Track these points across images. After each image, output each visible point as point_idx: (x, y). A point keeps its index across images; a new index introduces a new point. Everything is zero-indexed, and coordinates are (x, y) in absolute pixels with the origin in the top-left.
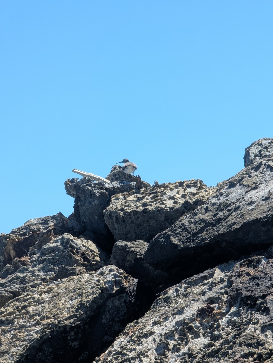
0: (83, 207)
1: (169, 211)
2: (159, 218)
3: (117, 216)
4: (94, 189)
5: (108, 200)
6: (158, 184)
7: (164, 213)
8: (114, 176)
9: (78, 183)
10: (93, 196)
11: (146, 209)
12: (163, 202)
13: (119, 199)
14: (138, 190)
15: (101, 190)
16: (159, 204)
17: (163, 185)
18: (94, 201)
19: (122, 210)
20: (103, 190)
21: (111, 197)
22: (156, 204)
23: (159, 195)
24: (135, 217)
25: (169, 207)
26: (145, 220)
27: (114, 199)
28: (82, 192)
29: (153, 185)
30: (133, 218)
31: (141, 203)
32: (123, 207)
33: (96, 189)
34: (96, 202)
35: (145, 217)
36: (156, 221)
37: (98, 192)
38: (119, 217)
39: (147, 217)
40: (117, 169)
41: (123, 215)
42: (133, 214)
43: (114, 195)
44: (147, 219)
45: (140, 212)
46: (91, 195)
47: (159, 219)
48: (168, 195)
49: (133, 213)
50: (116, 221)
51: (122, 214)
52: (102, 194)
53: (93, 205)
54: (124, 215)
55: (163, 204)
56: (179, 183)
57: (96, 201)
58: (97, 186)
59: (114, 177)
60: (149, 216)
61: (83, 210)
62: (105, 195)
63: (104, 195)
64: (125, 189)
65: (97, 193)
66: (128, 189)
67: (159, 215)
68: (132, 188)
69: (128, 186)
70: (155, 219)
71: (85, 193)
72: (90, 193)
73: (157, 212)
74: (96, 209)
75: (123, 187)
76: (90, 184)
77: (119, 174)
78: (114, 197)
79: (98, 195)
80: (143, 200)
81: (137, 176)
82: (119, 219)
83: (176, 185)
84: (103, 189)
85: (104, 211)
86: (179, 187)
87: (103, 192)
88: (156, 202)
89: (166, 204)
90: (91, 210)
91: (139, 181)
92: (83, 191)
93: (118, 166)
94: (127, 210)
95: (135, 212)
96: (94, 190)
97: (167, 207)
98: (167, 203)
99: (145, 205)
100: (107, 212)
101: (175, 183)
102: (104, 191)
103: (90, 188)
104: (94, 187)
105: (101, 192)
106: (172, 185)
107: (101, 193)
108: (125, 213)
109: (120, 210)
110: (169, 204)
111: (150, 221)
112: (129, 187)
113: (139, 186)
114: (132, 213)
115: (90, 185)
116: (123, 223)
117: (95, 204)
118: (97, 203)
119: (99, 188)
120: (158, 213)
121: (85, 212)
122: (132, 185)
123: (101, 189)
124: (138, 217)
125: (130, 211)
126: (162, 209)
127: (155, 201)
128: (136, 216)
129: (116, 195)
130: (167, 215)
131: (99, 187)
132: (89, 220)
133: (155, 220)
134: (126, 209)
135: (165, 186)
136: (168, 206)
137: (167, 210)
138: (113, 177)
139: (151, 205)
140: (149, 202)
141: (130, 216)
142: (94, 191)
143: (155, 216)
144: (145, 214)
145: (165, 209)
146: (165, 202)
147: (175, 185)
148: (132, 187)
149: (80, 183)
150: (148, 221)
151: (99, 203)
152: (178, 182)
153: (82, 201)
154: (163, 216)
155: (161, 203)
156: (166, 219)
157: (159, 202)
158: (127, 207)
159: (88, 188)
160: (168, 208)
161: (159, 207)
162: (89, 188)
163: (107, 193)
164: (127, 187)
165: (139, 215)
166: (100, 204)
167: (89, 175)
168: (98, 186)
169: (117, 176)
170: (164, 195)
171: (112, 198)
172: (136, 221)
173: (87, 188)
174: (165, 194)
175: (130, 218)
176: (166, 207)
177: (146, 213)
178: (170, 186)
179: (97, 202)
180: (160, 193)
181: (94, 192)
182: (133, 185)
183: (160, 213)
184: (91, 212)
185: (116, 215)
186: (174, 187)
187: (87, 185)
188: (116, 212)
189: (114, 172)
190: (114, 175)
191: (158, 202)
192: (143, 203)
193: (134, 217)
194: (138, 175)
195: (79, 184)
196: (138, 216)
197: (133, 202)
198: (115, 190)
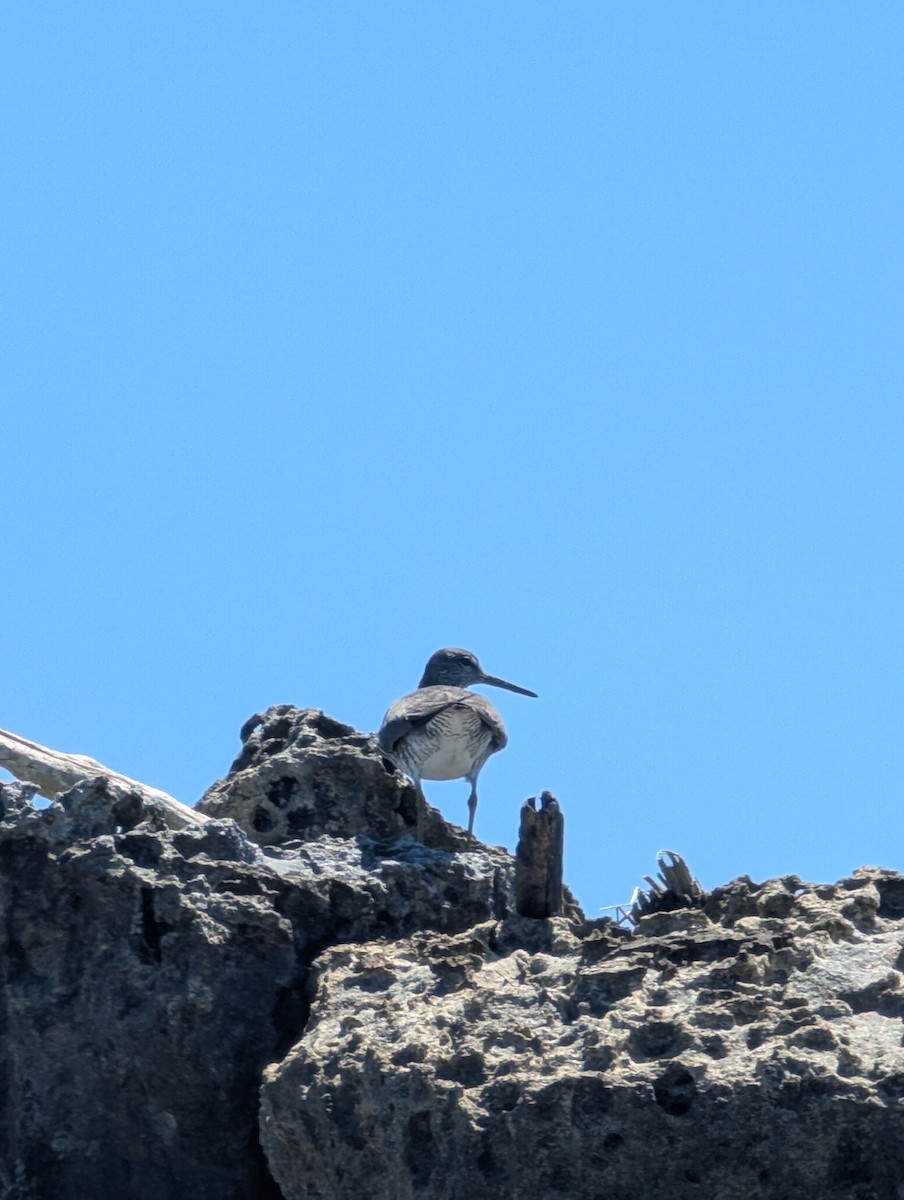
0: (53, 1033)
1: (876, 1100)
2: (792, 1155)
3: (425, 1116)
4: (180, 885)
5: (284, 981)
6: (688, 888)
7: (831, 1115)
8: (273, 797)
9: (34, 825)
10: (167, 939)
11: (685, 1077)
12: (822, 1024)
13: (392, 980)
14: (532, 923)
15: (241, 899)
16: (790, 1044)
17: (742, 893)
18: (180, 985)
19: (468, 1069)
20: (254, 900)
21: (316, 962)
22: (755, 1039)
23: (760, 971)
24: (586, 1136)
25: (872, 1075)
26: (672, 1165)
27: (349, 984)
28: (54, 901)
29: (647, 889)
30: (572, 1138)
31: (624, 1026)
32: (474, 1043)
33: (200, 887)
34: (200, 994)
35: (672, 1140)
36: (764, 1176)
37: (215, 911)
38: (447, 1125)
39: (692, 1142)
40: (306, 742)
41: (484, 1112)
42: (574, 1111)
43: (341, 948)
44: (686, 1156)
45: (633, 1097)
46: (154, 928)
47: (786, 1170)
48: (832, 978)
49: (575, 1099)
50: (409, 1159)
51: (470, 1100)
52: (242, 928)
53: (162, 1014)
54: (491, 1109)
55: (821, 1042)
56: (879, 884)
57: (194, 983)
58: (201, 859)
59: (277, 803)
60: (713, 1132)
61: (53, 1057)
62: (271, 940)
63: (261, 940)
64: (420, 907)
65: (206, 918)
66: (437, 909)
67: (795, 1133)
68: (468, 904)
69: (443, 884)
70: (754, 1163)
71: (80, 919)
72: (138, 917)
73: (779, 1103)
74: (187, 1051)
75: (400, 886)
76: (144, 838)
77: (316, 786)
78: (340, 960)
79: (215, 940)
80: (627, 1001)
81: (538, 806)
82: (443, 1147)
83: (859, 901)
84: (250, 886)
85: (272, 1071)
86: (877, 919)
87: (256, 915)
88: (755, 1025)
89: (845, 1041)
90: (138, 1063)
91: (547, 845)
92: (64, 898)
93: (312, 715)
94: (522, 1076)
95: (592, 1097)
96: (187, 891)
97: (858, 1072)
98: (851, 1036)
99: (656, 1040)
100: (309, 1081)
101: (850, 885)
102: (260, 905)
103: (148, 876)
104: (182, 868)
105: (245, 911)
106: (827, 894)
107: (240, 920)
108: (504, 1098)
109: (445, 1069)
110: (869, 1045)
111: (713, 1173)
112: (451, 895)
113: (535, 887)
114: (567, 1103)
115: (143, 850)
116: (481, 1176)
117: (187, 1012)
118: (206, 1003)
119: (223, 881)
120: (787, 1115)
121: (65, 1077)
122: (472, 873)
123: (238, 890)
124: (614, 1140)
125: (550, 1079)
126: (818, 1086)
127: (744, 1013)
128: (594, 1128)
129: (352, 947)
130: (859, 1134)
131: (221, 868)
132: (95, 1144)
133: (754, 1175)
134: (507, 1067)
135: (763, 899)
136: (868, 1063)
137: (862, 1092)
138: (267, 804)
139: (716, 1049)
140: (693, 1022)
141: (547, 1125)
142: (185, 900)
143: (757, 1138)
144: (672, 1120)
145: (845, 1089)
146: (836, 1029)
147: (848, 898)
148: (475, 896)
149: (58, 829)
150: (692, 1178)
151: (216, 1004)
152: (876, 876)
153: (41, 981)
154: (825, 1146)
155: (801, 1031)
156: (851, 1166)
157: (786, 1027)
158: (502, 1045)
159: (129, 875)
160: (867, 1083)
161: (793, 1065)
162: (139, 871)
163: (285, 924)
164: (433, 890)
165: (623, 1116)
166: (221, 1012)
167: (77, 770)
168: (213, 864)
169: (305, 801)
170: (798, 973)
171: (324, 967)
172: (593, 1173)
173: (120, 873)
174: (804, 964)
175: (542, 1144)
176: (849, 1065)
177: (680, 1107)
178: (811, 902)
179: (201, 992)
180: (765, 956)
181: (186, 910)
182: (480, 876)
183: (801, 1119)
184: (128, 1078)
185: (420, 1108)
186: (847, 912)
187: (123, 846)
188: (417, 1086)
189: (278, 764)
190: (275, 784)
191: (771, 1026)
192: (638, 1024)
193: (577, 1134)
194: (547, 799)
195: (45, 833)
196: (614, 1128)
197: (532, 1010)
198: (347, 910)
